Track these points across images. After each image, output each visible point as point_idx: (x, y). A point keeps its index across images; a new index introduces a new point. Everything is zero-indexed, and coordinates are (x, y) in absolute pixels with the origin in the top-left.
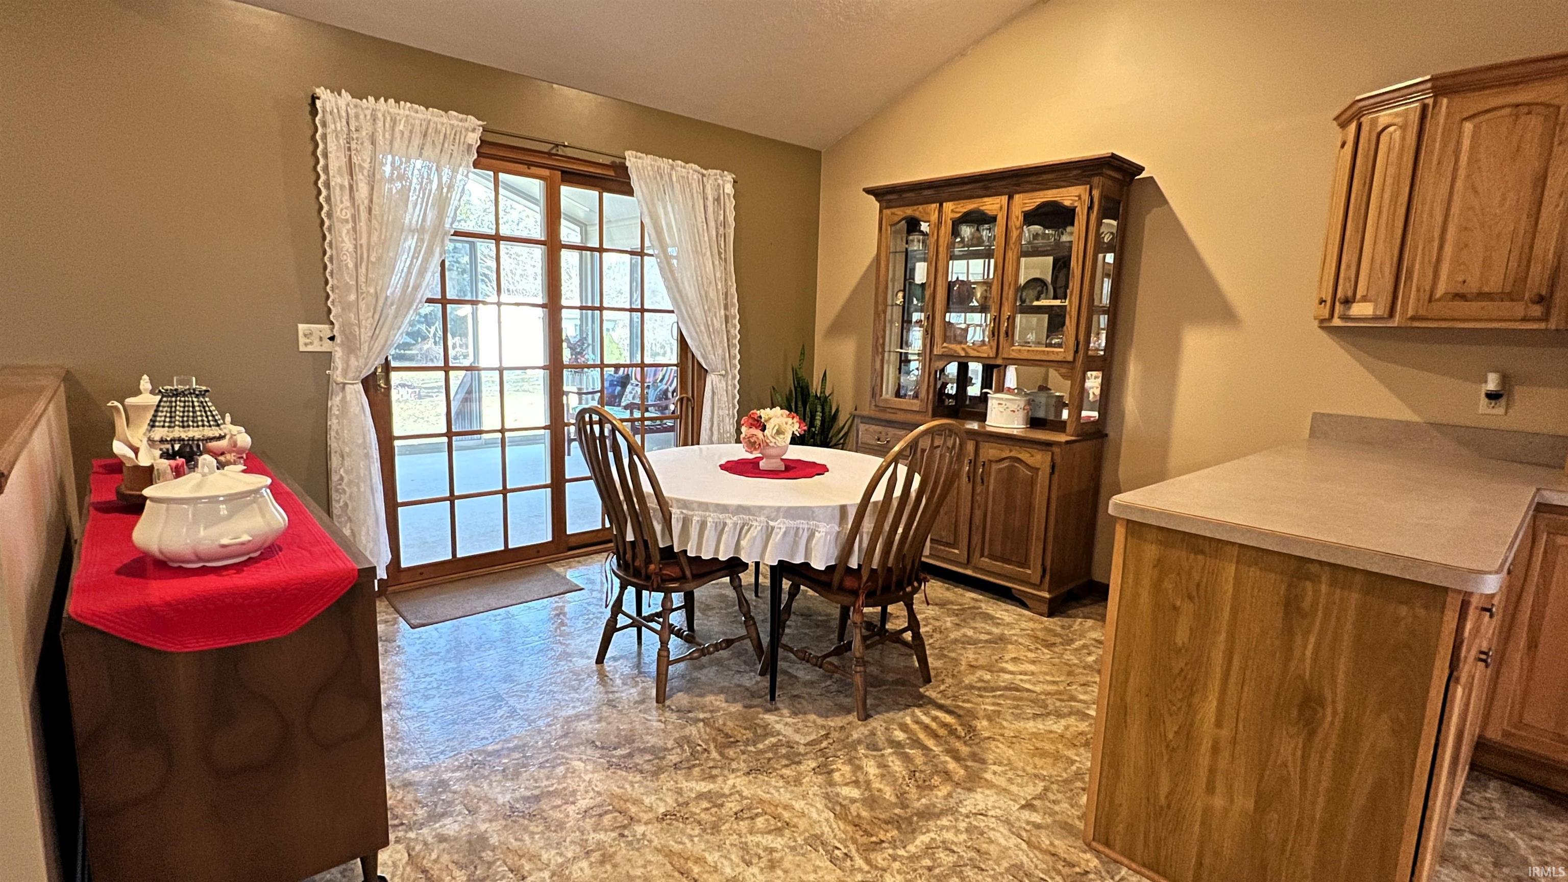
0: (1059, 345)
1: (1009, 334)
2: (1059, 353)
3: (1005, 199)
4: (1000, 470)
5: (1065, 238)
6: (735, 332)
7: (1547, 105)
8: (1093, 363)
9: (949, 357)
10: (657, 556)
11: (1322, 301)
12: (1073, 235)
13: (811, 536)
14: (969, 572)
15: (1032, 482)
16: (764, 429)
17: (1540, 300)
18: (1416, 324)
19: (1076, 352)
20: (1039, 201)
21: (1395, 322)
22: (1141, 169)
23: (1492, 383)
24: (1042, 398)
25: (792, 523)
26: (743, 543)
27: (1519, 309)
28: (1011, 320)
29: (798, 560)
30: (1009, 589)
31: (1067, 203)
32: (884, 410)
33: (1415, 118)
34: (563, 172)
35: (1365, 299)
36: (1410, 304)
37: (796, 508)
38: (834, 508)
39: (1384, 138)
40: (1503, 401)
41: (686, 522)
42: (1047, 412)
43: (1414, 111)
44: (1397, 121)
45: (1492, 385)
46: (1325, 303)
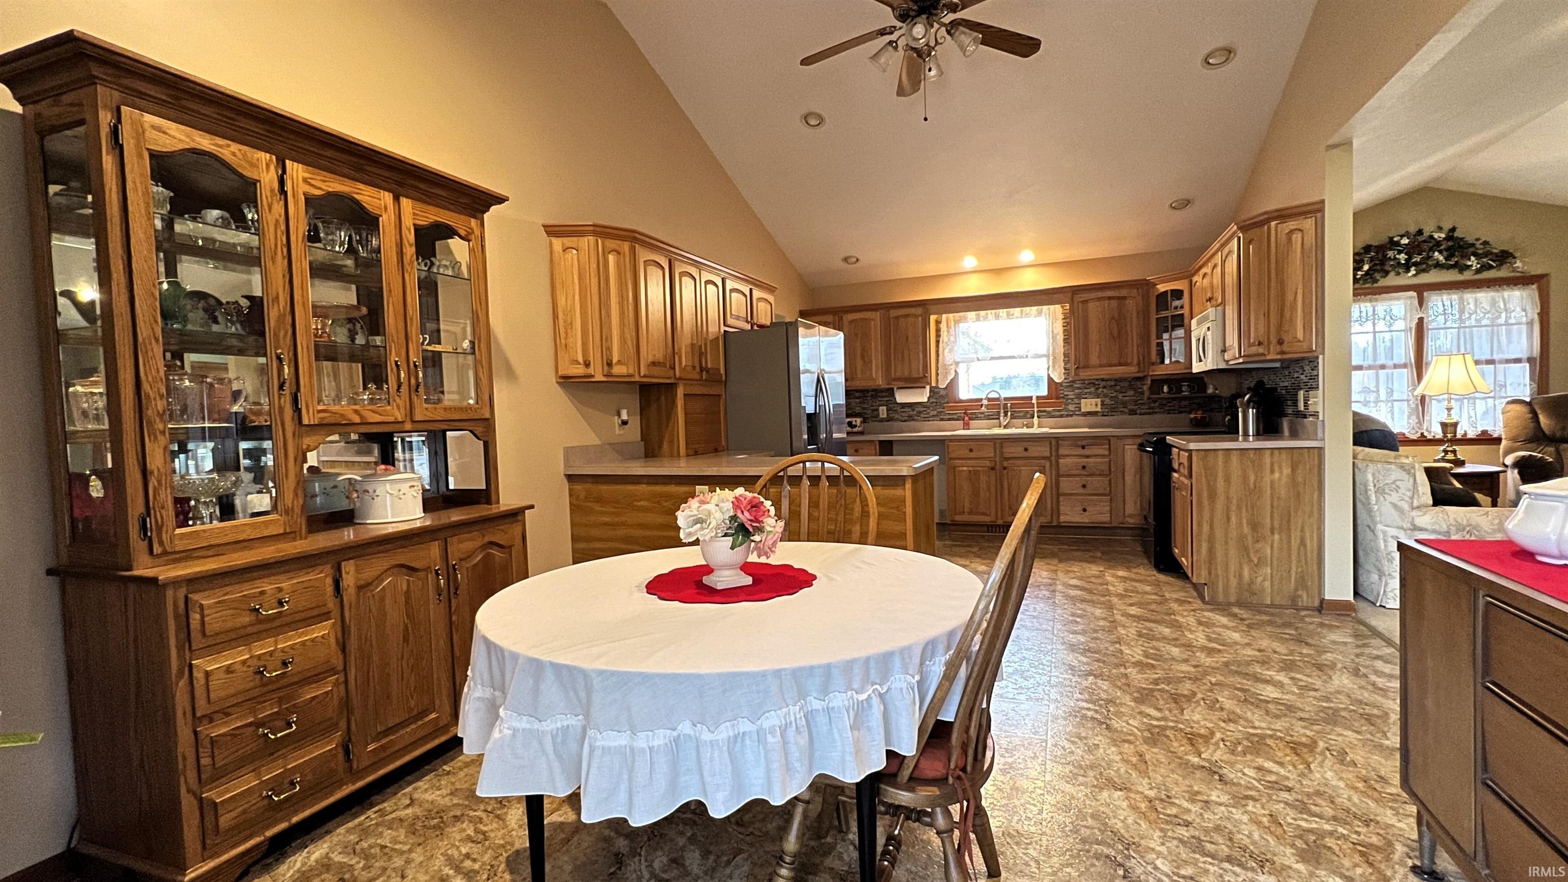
15: (507, 565)
19: (491, 407)
20: (431, 218)
21: (636, 379)
31: (461, 233)
33: (627, 251)
35: (620, 363)
39: (611, 257)
43: (626, 246)
44: (618, 249)
45: (625, 416)
46: (587, 365)
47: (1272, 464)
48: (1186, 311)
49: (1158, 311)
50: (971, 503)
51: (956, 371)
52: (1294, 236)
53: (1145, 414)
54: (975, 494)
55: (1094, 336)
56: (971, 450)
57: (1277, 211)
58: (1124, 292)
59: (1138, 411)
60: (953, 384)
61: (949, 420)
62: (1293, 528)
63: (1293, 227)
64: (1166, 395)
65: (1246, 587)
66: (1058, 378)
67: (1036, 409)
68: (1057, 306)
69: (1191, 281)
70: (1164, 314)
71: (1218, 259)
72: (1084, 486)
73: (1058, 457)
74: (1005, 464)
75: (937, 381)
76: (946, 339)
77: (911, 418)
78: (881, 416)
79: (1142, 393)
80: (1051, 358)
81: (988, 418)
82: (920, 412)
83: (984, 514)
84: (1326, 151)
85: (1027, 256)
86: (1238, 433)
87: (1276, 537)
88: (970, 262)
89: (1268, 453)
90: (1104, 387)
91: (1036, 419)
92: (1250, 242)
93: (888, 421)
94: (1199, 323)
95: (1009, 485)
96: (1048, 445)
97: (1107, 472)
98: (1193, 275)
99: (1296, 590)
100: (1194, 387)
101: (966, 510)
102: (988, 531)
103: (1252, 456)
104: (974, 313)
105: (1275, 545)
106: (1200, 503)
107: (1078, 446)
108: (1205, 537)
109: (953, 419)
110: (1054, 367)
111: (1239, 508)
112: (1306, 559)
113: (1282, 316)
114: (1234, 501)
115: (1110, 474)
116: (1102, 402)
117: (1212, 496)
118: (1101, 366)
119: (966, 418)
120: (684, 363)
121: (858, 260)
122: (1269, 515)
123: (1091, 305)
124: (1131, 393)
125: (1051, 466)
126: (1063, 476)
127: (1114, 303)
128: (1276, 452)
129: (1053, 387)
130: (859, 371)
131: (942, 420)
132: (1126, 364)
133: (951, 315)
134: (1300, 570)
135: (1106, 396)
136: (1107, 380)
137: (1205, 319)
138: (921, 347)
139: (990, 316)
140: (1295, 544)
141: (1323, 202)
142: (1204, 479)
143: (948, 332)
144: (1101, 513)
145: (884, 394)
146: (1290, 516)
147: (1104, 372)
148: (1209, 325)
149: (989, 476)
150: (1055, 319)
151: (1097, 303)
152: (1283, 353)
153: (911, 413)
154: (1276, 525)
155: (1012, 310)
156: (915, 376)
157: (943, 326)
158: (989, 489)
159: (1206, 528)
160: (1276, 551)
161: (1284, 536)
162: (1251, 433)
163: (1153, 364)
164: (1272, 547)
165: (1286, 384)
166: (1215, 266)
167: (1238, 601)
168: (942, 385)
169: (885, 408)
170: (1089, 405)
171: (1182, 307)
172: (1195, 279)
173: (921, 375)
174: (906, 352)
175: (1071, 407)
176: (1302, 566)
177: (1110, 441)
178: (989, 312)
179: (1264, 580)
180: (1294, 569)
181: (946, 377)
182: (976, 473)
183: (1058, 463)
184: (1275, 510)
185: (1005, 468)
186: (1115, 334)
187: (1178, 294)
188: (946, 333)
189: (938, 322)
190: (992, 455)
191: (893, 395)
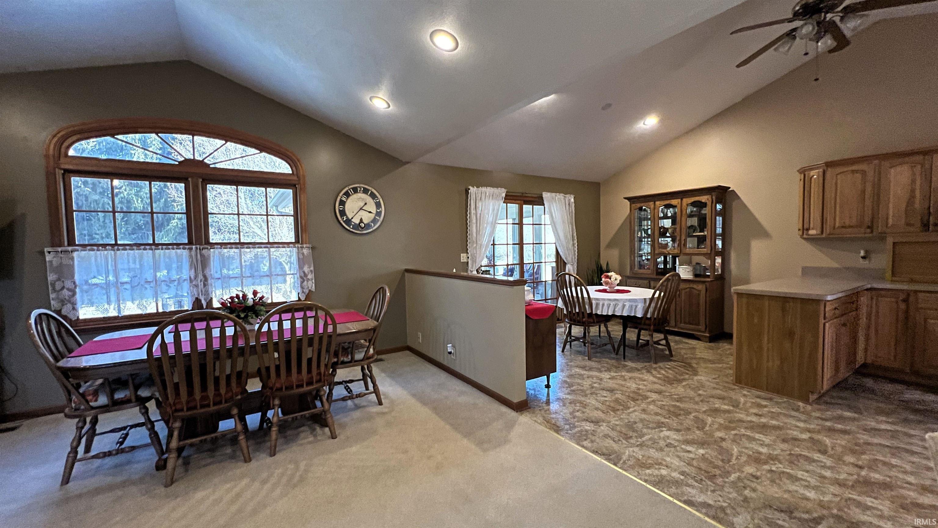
0: (704, 248)
1: (685, 245)
2: (705, 251)
3: (679, 200)
4: (686, 292)
5: (703, 212)
6: (576, 249)
7: (862, 171)
8: (718, 253)
9: (660, 255)
10: (586, 315)
11: (799, 230)
12: (706, 211)
13: (636, 307)
14: (676, 330)
15: (699, 295)
16: (610, 279)
17: (869, 227)
18: (831, 236)
19: (711, 250)
20: (693, 200)
21: (824, 236)
22: (729, 188)
23: (862, 253)
24: (698, 267)
25: (631, 304)
26: (616, 310)
27: (862, 230)
28: (685, 240)
29: (633, 315)
30: (693, 334)
31: (703, 201)
32: (636, 274)
33: (821, 174)
34: (524, 201)
35: (813, 229)
36: (827, 230)
37: (632, 299)
38: (642, 299)
39: (813, 179)
40: (867, 259)
41: (597, 305)
42: (700, 271)
43: (820, 172)
44: (816, 174)
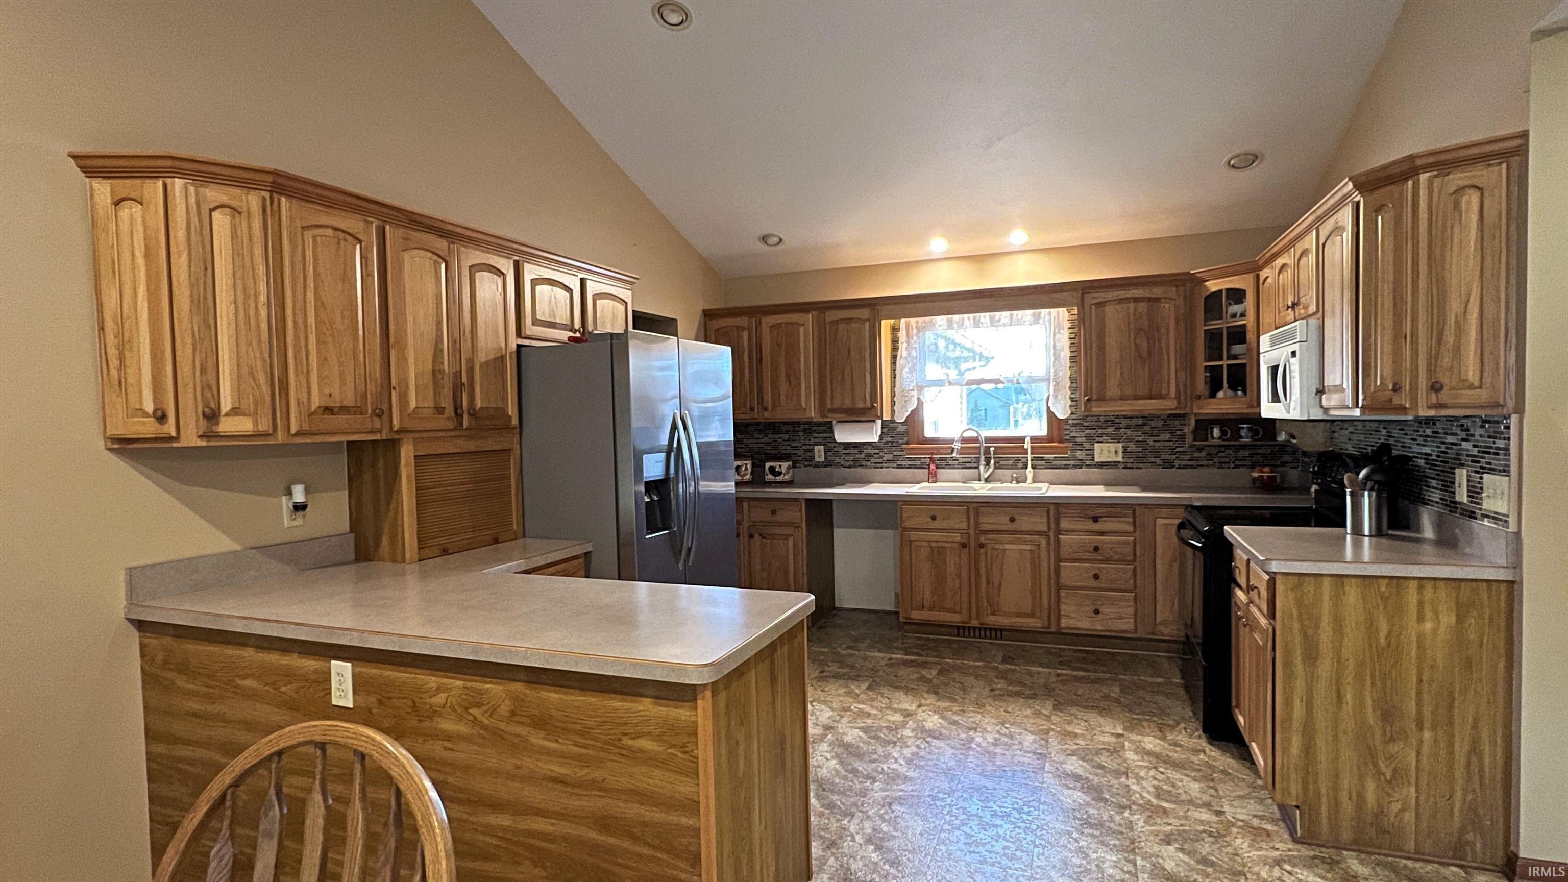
17: (382, 413)
18: (296, 440)
21: (278, 439)
27: (366, 421)
33: (257, 208)
35: (237, 413)
36: (291, 419)
39: (217, 219)
43: (253, 201)
44: (234, 203)
45: (299, 496)
46: (161, 418)
47: (1420, 604)
48: (1249, 321)
49: (1206, 319)
50: (933, 593)
51: (919, 399)
52: (1464, 199)
53: (1185, 467)
54: (940, 579)
55: (1113, 355)
56: (934, 518)
57: (1433, 153)
58: (1157, 292)
59: (1176, 463)
60: (915, 419)
61: (910, 467)
62: (1458, 721)
63: (1462, 183)
64: (1215, 442)
65: (1369, 819)
66: (1062, 411)
67: (1029, 456)
68: (1061, 310)
69: (1258, 276)
70: (1215, 324)
71: (1310, 241)
72: (1096, 577)
73: (1059, 532)
74: (983, 539)
75: (893, 412)
76: (905, 354)
77: (857, 463)
78: (817, 459)
79: (1182, 437)
80: (1052, 384)
81: (964, 466)
82: (870, 455)
83: (950, 610)
84: (1533, 41)
85: (1018, 237)
86: (1345, 526)
87: (1427, 735)
88: (938, 245)
89: (1413, 585)
90: (1128, 427)
91: (1029, 472)
92: (1378, 211)
93: (826, 466)
94: (1274, 342)
95: (989, 571)
96: (1045, 514)
97: (1131, 558)
98: (1261, 268)
99: (1463, 830)
100: (1257, 430)
101: (926, 604)
102: (958, 635)
103: (1383, 589)
104: (945, 317)
105: (1425, 749)
106: (1288, 664)
107: (1087, 517)
108: (1296, 725)
109: (916, 467)
110: (1056, 397)
111: (1359, 678)
112: (1482, 777)
113: (1440, 341)
114: (1351, 665)
115: (1135, 560)
116: (1125, 448)
117: (1311, 656)
118: (1122, 398)
119: (932, 467)
120: (413, 404)
121: (781, 240)
122: (1413, 694)
123: (1109, 310)
124: (1167, 436)
125: (1048, 543)
126: (1066, 560)
127: (1143, 307)
128: (1429, 586)
129: (1055, 425)
130: (783, 397)
131: (900, 467)
132: (1160, 397)
133: (913, 321)
134: (1470, 797)
135: (1129, 440)
136: (1132, 417)
137: (1288, 337)
138: (868, 365)
139: (966, 322)
140: (1461, 750)
141: (1525, 135)
142: (1296, 625)
143: (908, 343)
144: (1121, 618)
145: (821, 428)
146: (1453, 700)
147: (1127, 407)
148: (1295, 347)
149: (960, 557)
150: (1059, 327)
151: (1118, 307)
152: (1440, 406)
153: (858, 456)
154: (1427, 711)
155: (997, 315)
156: (861, 405)
157: (902, 335)
158: (959, 575)
159: (1298, 710)
160: (1424, 761)
161: (1440, 732)
162: (1367, 532)
163: (1199, 397)
164: (1418, 753)
165: (1427, 450)
166: (1305, 253)
167: (1355, 841)
168: (900, 418)
169: (822, 447)
170: (1105, 452)
171: (1243, 315)
172: (1263, 274)
173: (868, 405)
174: (848, 370)
175: (1080, 454)
176: (1474, 791)
177: (1134, 511)
178: (966, 316)
179: (1403, 810)
180: (1459, 794)
181: (904, 407)
182: (941, 551)
183: (1058, 542)
184: (1425, 686)
185: (982, 546)
186: (1145, 353)
187: (1237, 295)
188: (905, 345)
189: (895, 330)
190: (964, 525)
191: (831, 431)
